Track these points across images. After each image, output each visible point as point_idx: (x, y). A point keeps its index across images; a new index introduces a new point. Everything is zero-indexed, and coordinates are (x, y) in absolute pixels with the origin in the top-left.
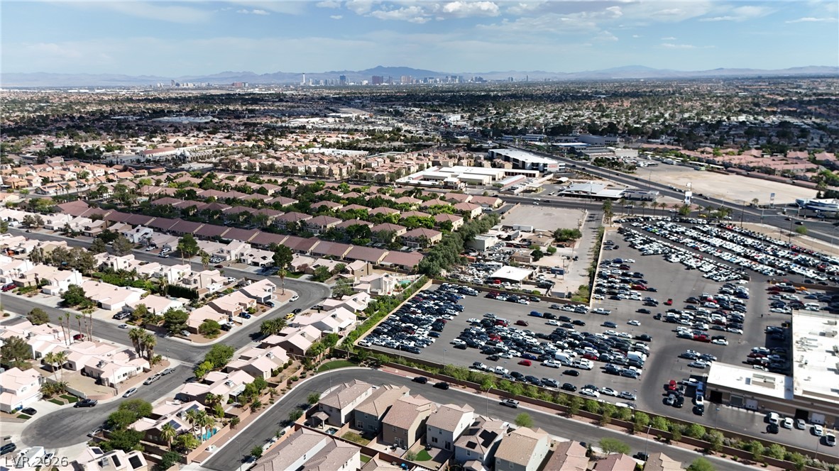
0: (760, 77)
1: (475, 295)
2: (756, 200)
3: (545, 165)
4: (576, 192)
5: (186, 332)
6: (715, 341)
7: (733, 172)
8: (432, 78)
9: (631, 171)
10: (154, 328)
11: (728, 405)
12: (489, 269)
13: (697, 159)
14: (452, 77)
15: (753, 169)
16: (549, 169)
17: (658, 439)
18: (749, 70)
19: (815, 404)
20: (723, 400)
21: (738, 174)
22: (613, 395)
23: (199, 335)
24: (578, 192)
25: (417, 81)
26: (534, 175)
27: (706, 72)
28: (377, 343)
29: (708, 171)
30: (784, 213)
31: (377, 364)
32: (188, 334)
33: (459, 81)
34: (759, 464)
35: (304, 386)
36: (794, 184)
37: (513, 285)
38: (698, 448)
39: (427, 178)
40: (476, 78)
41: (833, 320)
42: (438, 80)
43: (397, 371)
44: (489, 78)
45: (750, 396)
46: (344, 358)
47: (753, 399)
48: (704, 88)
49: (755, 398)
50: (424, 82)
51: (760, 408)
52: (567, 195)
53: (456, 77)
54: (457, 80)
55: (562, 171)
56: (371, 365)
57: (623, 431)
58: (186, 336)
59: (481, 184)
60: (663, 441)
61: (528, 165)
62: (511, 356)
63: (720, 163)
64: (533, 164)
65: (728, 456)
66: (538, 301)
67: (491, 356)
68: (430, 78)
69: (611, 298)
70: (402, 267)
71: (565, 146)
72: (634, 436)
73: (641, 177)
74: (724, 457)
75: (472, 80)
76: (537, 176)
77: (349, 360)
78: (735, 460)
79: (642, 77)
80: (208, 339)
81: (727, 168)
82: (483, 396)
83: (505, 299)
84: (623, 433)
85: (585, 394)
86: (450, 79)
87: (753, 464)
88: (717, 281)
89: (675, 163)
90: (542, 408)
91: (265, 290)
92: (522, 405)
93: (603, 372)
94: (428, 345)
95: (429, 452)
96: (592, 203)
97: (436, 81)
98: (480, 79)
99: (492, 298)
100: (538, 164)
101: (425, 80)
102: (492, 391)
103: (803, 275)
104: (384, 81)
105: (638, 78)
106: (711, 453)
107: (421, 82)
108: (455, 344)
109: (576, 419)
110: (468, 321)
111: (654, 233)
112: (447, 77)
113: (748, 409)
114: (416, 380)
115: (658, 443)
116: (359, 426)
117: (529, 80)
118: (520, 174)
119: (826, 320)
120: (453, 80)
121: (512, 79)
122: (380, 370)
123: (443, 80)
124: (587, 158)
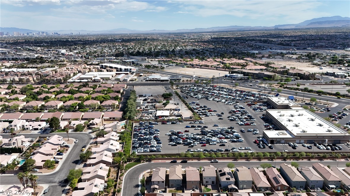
0: (170, 33)
1: (158, 124)
2: (214, 76)
3: (131, 69)
4: (152, 79)
5: (36, 169)
6: (252, 124)
7: (196, 67)
8: (31, 33)
9: (162, 69)
10: (12, 172)
11: (276, 143)
12: (152, 113)
13: (180, 63)
14: (42, 32)
15: (201, 66)
16: (132, 71)
17: (269, 160)
18: (164, 30)
19: (302, 137)
20: (274, 142)
21: (197, 68)
22: (243, 149)
23: (44, 169)
24: (153, 79)
25: (23, 34)
26: (128, 74)
27: (149, 31)
28: (139, 152)
29: (187, 67)
30: (224, 80)
31: (150, 160)
32: (38, 170)
33: (46, 34)
34: (301, 159)
35: (127, 177)
36: (217, 70)
37: (167, 117)
38: (282, 160)
39: (81, 78)
40: (54, 33)
41: (279, 111)
42: (35, 34)
43: (160, 161)
44: (61, 33)
45: (282, 139)
46: (131, 161)
47: (283, 140)
48: (155, 37)
49: (284, 139)
50: (27, 34)
51: (285, 142)
52: (149, 81)
53: (44, 33)
54: (45, 34)
55: (137, 71)
56: (147, 161)
57: (257, 160)
58: (37, 171)
59: (109, 79)
60: (271, 160)
61: (123, 70)
62: (196, 144)
63: (189, 64)
64: (125, 69)
65: (291, 160)
66: (183, 122)
67: (190, 146)
68: (30, 33)
69: (206, 116)
70: (114, 118)
71: (128, 61)
72: (262, 161)
73: (168, 71)
74: (290, 160)
75: (52, 34)
76: (129, 74)
77: (134, 162)
78: (294, 160)
79: (128, 33)
80: (51, 170)
81: (192, 66)
82: (202, 161)
83: (170, 123)
84: (258, 161)
85: (235, 151)
86: (41, 33)
87: (299, 160)
88: (230, 105)
89: (174, 65)
90: (226, 160)
91: (60, 140)
92: (219, 161)
93: (231, 142)
94: (161, 147)
95: (207, 187)
96: (161, 83)
97: (34, 34)
98: (57, 33)
99: (165, 124)
100: (127, 69)
101: (28, 34)
102: (204, 159)
103: (251, 99)
104: (4, 34)
105: (127, 33)
106: (286, 160)
107: (26, 35)
108: (171, 144)
109: (240, 161)
110: (166, 135)
111: (193, 91)
112: (39, 32)
113: (282, 144)
114: (172, 162)
115: (270, 161)
116: (171, 186)
117: (80, 34)
118: (121, 74)
119: (277, 111)
120: (42, 34)
121: (72, 34)
122: (152, 162)
123: (37, 34)
124: (141, 65)
